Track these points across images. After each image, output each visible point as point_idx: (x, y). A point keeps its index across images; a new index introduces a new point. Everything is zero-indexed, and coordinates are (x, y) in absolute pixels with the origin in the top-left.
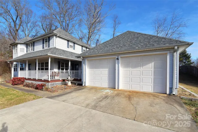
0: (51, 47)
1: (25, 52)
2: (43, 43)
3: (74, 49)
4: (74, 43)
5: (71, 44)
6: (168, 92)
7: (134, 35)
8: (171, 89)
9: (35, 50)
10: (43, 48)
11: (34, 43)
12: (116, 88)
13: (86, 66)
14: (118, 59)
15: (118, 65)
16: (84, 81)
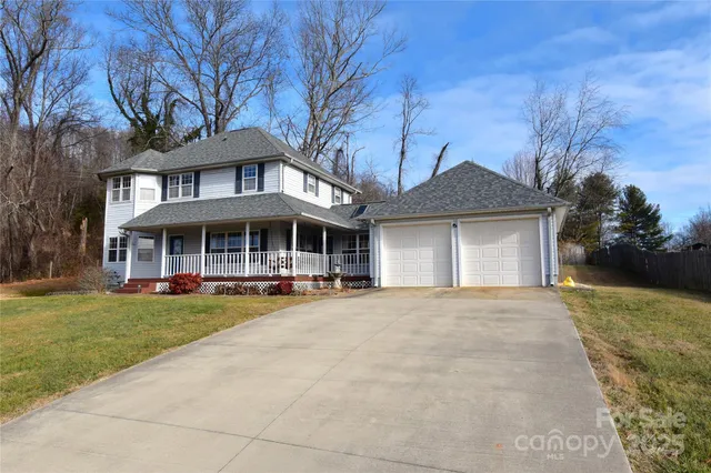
0: (268, 189)
1: (158, 201)
2: (239, 178)
3: (317, 195)
4: (317, 178)
5: (311, 181)
6: (544, 284)
7: (483, 176)
8: (548, 276)
9: (202, 197)
10: (238, 190)
11: (197, 174)
12: (455, 285)
13: (382, 242)
14: (455, 226)
15: (457, 237)
16: (377, 276)
